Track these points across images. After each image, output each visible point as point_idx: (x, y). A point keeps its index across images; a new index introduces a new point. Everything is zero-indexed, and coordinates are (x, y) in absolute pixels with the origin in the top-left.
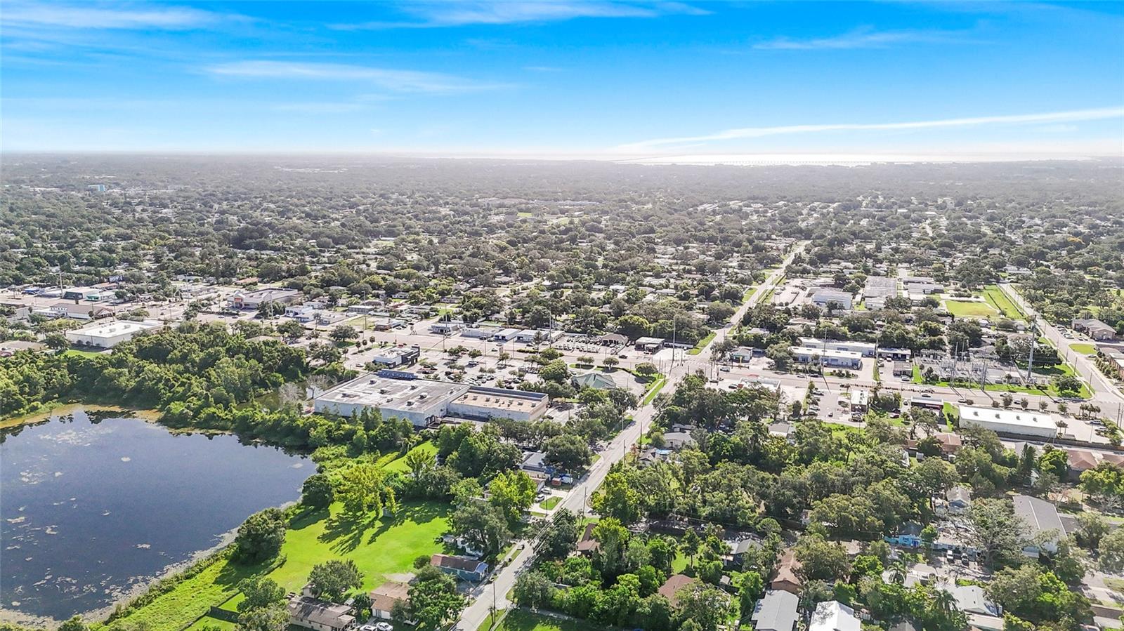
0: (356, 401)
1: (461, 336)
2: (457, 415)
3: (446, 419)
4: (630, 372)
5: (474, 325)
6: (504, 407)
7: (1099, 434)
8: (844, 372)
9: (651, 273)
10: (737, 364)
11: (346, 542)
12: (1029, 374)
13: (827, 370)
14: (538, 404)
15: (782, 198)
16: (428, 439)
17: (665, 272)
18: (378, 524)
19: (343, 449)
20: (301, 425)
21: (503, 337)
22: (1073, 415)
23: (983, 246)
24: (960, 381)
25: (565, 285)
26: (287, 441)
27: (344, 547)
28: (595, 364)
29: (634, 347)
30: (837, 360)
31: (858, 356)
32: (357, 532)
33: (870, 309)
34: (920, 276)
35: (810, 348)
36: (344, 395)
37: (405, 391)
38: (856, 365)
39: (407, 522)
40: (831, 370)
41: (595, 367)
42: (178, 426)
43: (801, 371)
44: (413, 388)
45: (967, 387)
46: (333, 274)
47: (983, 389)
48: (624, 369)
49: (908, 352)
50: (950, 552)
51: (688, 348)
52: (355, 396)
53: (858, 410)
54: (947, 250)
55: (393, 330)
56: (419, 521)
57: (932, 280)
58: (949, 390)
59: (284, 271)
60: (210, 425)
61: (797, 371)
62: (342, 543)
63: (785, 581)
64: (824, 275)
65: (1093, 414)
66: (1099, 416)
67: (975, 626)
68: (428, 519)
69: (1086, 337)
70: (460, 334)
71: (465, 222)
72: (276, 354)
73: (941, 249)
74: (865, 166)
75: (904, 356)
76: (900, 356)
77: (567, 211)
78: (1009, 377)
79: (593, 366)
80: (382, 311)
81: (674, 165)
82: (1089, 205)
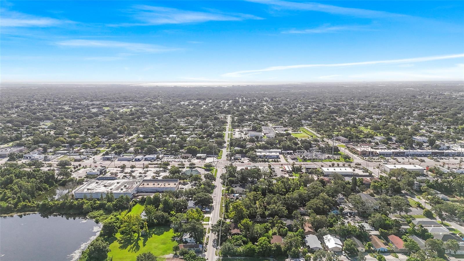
0: (95, 191)
1: (118, 160)
2: (142, 192)
3: (138, 194)
4: (201, 168)
5: (121, 155)
6: (163, 186)
7: (364, 172)
8: (276, 160)
9: (182, 130)
10: (238, 161)
11: (133, 247)
12: (333, 156)
13: (270, 160)
14: (177, 183)
15: (210, 99)
16: (137, 203)
17: (187, 129)
18: (142, 238)
19: (101, 212)
20: (77, 204)
21: (139, 159)
22: (353, 167)
23: (290, 114)
24: (314, 159)
25: (150, 136)
26: (71, 212)
27: (134, 249)
28: (186, 166)
29: (195, 158)
30: (271, 156)
31: (278, 154)
32: (134, 243)
33: (269, 138)
34: (277, 125)
35: (260, 153)
36: (88, 189)
37: (115, 185)
38: (278, 157)
39: (153, 235)
40: (271, 160)
41: (186, 167)
42: (8, 212)
43: (261, 161)
44: (118, 183)
45: (317, 161)
46: (37, 138)
47: (322, 162)
48: (198, 167)
49: (292, 151)
50: (349, 214)
51: (216, 157)
52: (93, 189)
53: (289, 172)
54: (281, 116)
55: (84, 160)
56: (159, 234)
57: (282, 126)
58: (311, 163)
59: (8, 139)
60: (25, 210)
61: (260, 161)
62: (131, 248)
63: (309, 231)
64: (245, 127)
65: (359, 166)
66: (361, 167)
67: (373, 235)
68: (162, 233)
69: (340, 142)
70: (117, 159)
71: (80, 112)
72: (42, 175)
73: (278, 115)
74: (231, 87)
75: (291, 153)
76: (289, 153)
77: (125, 106)
78: (329, 157)
79: (185, 167)
80: (72, 153)
81: (157, 86)
82: (312, 99)
